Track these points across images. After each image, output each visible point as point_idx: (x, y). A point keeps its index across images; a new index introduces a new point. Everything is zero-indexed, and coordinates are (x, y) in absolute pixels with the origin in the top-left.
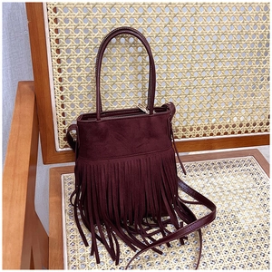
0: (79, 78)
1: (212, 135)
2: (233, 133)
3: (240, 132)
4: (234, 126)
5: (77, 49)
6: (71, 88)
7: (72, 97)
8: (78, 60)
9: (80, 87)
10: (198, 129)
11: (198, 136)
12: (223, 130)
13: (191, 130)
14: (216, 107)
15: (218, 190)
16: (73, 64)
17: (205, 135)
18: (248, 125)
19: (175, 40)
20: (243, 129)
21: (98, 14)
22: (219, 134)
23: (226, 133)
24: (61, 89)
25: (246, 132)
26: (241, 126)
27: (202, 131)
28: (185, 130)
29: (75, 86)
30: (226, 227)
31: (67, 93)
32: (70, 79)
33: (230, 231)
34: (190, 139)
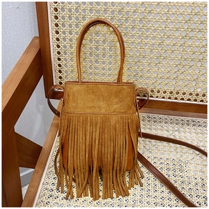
0: (71, 40)
1: (176, 99)
2: (195, 100)
3: (202, 101)
5: (70, 18)
6: (65, 47)
7: (65, 53)
8: (70, 26)
9: (71, 47)
10: (165, 92)
11: (163, 98)
12: (187, 96)
13: (158, 92)
14: (182, 77)
16: (67, 28)
17: (170, 98)
19: (150, 17)
22: (182, 99)
23: (189, 100)
24: (58, 46)
27: (168, 95)
28: (152, 91)
29: (68, 46)
30: (171, 173)
31: (62, 50)
32: (64, 39)
33: (173, 177)
34: (157, 99)
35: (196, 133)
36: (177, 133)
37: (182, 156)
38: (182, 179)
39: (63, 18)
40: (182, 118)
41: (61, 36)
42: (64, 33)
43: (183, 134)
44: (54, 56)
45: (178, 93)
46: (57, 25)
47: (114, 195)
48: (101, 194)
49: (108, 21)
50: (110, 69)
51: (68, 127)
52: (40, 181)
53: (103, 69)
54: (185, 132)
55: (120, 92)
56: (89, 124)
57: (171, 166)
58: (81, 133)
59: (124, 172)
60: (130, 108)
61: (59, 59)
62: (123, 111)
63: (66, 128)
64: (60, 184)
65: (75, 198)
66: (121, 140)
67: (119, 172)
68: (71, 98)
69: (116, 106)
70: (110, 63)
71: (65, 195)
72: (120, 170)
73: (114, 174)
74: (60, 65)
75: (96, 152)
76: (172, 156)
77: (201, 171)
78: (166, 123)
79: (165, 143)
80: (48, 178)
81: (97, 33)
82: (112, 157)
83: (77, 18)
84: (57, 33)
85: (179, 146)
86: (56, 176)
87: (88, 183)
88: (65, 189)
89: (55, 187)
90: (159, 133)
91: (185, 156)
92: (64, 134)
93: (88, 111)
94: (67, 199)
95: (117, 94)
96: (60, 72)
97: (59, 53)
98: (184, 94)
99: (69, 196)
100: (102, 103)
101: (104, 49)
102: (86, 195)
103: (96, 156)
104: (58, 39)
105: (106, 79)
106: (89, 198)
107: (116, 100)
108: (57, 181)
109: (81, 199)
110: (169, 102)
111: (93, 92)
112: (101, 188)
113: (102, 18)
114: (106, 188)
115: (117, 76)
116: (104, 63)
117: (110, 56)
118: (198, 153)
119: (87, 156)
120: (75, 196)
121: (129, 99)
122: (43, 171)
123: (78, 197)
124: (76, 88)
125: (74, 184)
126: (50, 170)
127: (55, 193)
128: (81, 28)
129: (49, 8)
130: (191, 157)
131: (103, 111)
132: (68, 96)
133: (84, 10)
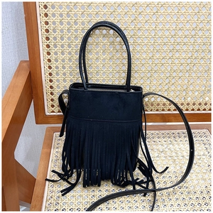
0: (63, 60)
1: (169, 110)
2: (187, 110)
4: (188, 104)
5: (62, 38)
6: (57, 67)
7: (57, 74)
8: (62, 46)
9: (64, 67)
13: (152, 105)
14: (173, 88)
15: (174, 154)
16: (59, 49)
18: (200, 104)
19: (140, 34)
20: (196, 107)
21: (79, 11)
22: (175, 110)
24: (50, 68)
25: (199, 110)
26: (194, 104)
31: (54, 71)
32: (56, 60)
39: (55, 38)
41: (53, 57)
42: (56, 53)
44: (45, 77)
46: (48, 46)
61: (51, 81)
74: (51, 87)
77: (203, 179)
78: (159, 137)
83: (69, 38)
84: (49, 54)
97: (50, 74)
104: (49, 61)
117: (104, 74)
133: (76, 30)
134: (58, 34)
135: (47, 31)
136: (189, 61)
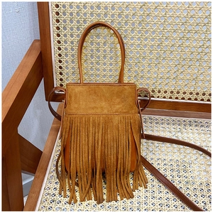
1: (177, 98)
2: (196, 99)
3: (202, 100)
4: (197, 94)
5: (71, 21)
6: (66, 49)
7: (66, 55)
10: (166, 92)
11: (164, 97)
12: (187, 96)
13: (159, 92)
17: (171, 98)
19: (149, 20)
22: (183, 99)
23: (190, 99)
24: (59, 49)
27: (168, 95)
28: (153, 91)
29: (69, 48)
30: (175, 174)
31: (63, 52)
32: (66, 42)
33: (177, 178)
34: (158, 99)
35: (199, 134)
36: (179, 134)
37: (185, 157)
38: (186, 180)
39: (65, 21)
40: (184, 119)
41: (62, 39)
42: (65, 36)
43: (185, 134)
44: (55, 58)
45: (178, 93)
46: (58, 28)
47: (119, 198)
48: (105, 197)
49: (109, 23)
50: (111, 70)
51: (70, 128)
52: (42, 186)
53: (104, 70)
54: (188, 133)
55: (121, 92)
56: (91, 125)
57: (175, 167)
58: (83, 135)
59: (128, 174)
60: (131, 108)
61: (60, 61)
62: (125, 111)
63: (68, 130)
64: (62, 188)
65: (78, 202)
66: (123, 141)
67: (122, 174)
68: (73, 99)
69: (118, 106)
70: (111, 64)
71: (67, 199)
72: (124, 172)
73: (118, 175)
74: (61, 67)
75: (99, 153)
76: (176, 157)
77: (205, 171)
78: (168, 124)
79: (168, 145)
80: (50, 182)
81: (98, 36)
82: (115, 158)
83: (78, 22)
84: (58, 35)
85: (182, 147)
86: (58, 180)
87: (91, 186)
88: (68, 193)
89: (57, 192)
90: (162, 134)
91: (188, 157)
92: (67, 136)
93: (90, 112)
94: (70, 203)
95: (119, 94)
96: (61, 74)
97: (60, 55)
98: (184, 93)
99: (72, 200)
100: (104, 103)
101: (105, 51)
102: (90, 199)
103: (99, 157)
104: (59, 42)
105: (107, 80)
106: (93, 202)
107: (118, 100)
108: (59, 185)
109: (85, 203)
110: (170, 102)
111: (95, 93)
112: (105, 191)
113: (103, 21)
114: (110, 190)
115: (118, 77)
116: (105, 64)
117: (111, 58)
118: (201, 153)
119: (90, 157)
120: (79, 200)
121: (130, 99)
122: (44, 176)
123: (81, 201)
124: (78, 89)
125: (76, 188)
126: (51, 175)
127: (58, 198)
128: (82, 30)
129: (50, 12)
130: (194, 157)
131: (106, 111)
132: (70, 97)
133: (85, 14)
134: (67, 17)
135: (57, 14)
136: (200, 50)
